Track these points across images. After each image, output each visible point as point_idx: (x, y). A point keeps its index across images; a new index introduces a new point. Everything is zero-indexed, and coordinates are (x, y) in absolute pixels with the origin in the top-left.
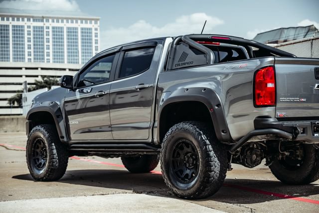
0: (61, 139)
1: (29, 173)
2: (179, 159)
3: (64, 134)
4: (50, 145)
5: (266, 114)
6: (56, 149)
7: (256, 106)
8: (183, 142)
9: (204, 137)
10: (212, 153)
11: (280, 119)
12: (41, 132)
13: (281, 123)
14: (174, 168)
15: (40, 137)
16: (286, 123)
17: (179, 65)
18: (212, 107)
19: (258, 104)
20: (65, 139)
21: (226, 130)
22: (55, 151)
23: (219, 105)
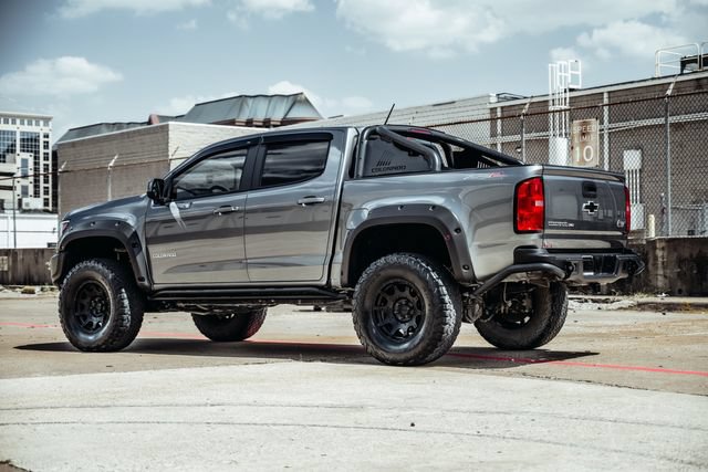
0: (139, 283)
1: (67, 340)
2: (385, 308)
3: (144, 274)
4: (117, 292)
5: (531, 243)
6: (128, 298)
7: (517, 231)
8: (395, 284)
9: (434, 275)
10: (447, 298)
11: (550, 251)
12: (98, 271)
13: (553, 255)
14: (377, 321)
15: (94, 279)
16: (559, 257)
17: (380, 170)
18: (448, 233)
19: (520, 229)
20: (146, 283)
21: (469, 266)
22: (126, 302)
23: (459, 230)
